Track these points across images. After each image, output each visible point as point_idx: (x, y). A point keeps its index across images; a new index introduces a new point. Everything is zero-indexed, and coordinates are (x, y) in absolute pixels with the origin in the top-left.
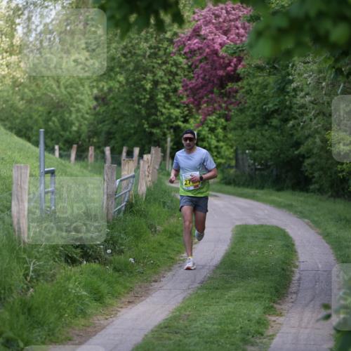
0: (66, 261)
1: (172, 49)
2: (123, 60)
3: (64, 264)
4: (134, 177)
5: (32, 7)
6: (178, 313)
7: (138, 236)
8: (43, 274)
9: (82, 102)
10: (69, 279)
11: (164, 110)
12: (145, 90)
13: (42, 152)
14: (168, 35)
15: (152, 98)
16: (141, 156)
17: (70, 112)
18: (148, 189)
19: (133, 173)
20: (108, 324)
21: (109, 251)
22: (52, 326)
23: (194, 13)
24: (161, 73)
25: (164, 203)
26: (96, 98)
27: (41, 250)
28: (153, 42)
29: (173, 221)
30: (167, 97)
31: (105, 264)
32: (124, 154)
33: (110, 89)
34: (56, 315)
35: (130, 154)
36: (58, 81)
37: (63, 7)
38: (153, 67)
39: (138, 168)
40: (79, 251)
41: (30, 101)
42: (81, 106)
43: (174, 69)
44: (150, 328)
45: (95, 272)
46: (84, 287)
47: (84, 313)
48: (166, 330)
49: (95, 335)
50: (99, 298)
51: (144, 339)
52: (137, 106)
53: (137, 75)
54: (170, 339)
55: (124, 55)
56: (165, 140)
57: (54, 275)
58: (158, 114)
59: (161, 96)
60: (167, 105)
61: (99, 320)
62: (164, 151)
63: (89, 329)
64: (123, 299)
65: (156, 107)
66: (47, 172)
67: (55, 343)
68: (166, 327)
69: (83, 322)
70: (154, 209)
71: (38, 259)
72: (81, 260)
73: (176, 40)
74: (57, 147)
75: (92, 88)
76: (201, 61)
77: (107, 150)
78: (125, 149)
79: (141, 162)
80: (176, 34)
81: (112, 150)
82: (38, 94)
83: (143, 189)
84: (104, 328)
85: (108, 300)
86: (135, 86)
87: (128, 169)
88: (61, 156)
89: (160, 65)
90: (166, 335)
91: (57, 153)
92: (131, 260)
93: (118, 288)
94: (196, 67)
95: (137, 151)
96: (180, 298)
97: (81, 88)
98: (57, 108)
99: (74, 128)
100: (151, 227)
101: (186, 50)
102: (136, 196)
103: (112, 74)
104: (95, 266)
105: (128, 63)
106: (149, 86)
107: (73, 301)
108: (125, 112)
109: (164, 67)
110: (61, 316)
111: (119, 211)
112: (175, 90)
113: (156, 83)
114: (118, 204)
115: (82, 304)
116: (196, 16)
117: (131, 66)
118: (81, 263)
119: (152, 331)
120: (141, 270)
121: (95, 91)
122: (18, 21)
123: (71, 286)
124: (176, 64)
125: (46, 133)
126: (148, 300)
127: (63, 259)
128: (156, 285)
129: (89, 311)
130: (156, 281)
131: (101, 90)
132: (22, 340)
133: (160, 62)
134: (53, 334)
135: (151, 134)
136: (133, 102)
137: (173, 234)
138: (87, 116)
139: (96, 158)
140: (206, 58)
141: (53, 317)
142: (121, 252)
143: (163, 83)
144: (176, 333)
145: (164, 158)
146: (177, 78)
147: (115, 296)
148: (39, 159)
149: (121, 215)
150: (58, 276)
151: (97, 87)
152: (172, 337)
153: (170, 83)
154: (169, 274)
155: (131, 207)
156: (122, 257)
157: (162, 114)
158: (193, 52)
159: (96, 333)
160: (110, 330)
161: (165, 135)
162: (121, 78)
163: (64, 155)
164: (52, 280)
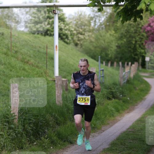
0: (107, 99)
1: (141, 31)
2: (126, 34)
3: (106, 100)
4: (129, 72)
5: (96, 17)
6: (143, 116)
7: (131, 91)
8: (100, 103)
9: (112, 47)
10: (108, 104)
11: (139, 50)
12: (132, 44)
13: (100, 64)
14: (140, 26)
15: (135, 46)
16: (131, 65)
17: (108, 51)
18: (134, 76)
19: (129, 71)
20: (121, 119)
21: (121, 96)
22: (103, 119)
23: (149, 19)
24: (137, 38)
25: (139, 80)
26: (117, 46)
27: (99, 95)
28: (135, 28)
29: (142, 86)
30: (140, 46)
31: (120, 100)
32: (126, 64)
33: (122, 43)
34: (104, 116)
35: (128, 64)
36: (104, 41)
37: (106, 17)
38: (135, 36)
39: (130, 69)
40: (111, 95)
41: (95, 47)
42: (112, 49)
43: (142, 37)
44: (135, 121)
45: (117, 102)
46: (113, 107)
47: (113, 116)
48: (140, 121)
49: (116, 123)
50: (118, 111)
51: (132, 124)
52: (130, 49)
53: (130, 39)
54: (141, 124)
55: (126, 33)
56: (139, 60)
57: (103, 103)
58: (137, 51)
59: (138, 46)
60: (140, 49)
61: (118, 118)
62: (139, 63)
63: (115, 121)
64: (126, 111)
65: (136, 49)
66: (101, 70)
67: (104, 125)
68: (140, 120)
69: (113, 118)
70: (136, 82)
71: (98, 98)
72: (112, 98)
73: (143, 27)
74: (104, 62)
75: (115, 43)
76: (151, 34)
77: (120, 63)
78: (126, 63)
79: (132, 67)
80: (143, 26)
81: (122, 63)
82: (98, 45)
83: (132, 75)
84: (119, 120)
85: (121, 112)
86: (129, 42)
87: (127, 69)
88: (106, 65)
89: (137, 36)
90: (140, 123)
91: (104, 64)
92: (128, 99)
93: (124, 107)
94: (149, 36)
95: (130, 63)
96: (144, 111)
97: (112, 43)
98: (104, 50)
99: (110, 56)
100: (135, 88)
101: (146, 30)
102: (130, 78)
103: (122, 39)
104: (117, 100)
105: (127, 35)
106: (134, 42)
107: (110, 112)
108: (126, 51)
109: (139, 36)
110: (106, 116)
111: (124, 83)
112: (142, 44)
113: (136, 42)
114: (124, 80)
115: (113, 113)
116: (149, 20)
117: (128, 36)
118: (112, 99)
119: (135, 122)
120: (131, 102)
121: (117, 44)
122: (91, 21)
123: (109, 107)
124: (143, 35)
125: (101, 57)
126: (134, 111)
127: (106, 98)
128: (136, 107)
129: (115, 115)
130: (136, 105)
131: (118, 44)
132: (93, 124)
133: (137, 34)
134: (103, 122)
135: (135, 58)
136: (129, 47)
137: (142, 90)
138: (114, 52)
139: (117, 66)
140: (152, 33)
141: (103, 117)
142: (125, 96)
143: (138, 41)
144: (143, 122)
145: (139, 66)
146: (143, 40)
147: (123, 110)
148: (98, 66)
149: (125, 84)
150: (105, 104)
151: (117, 43)
152: (141, 123)
153: (141, 41)
154: (141, 103)
155: (128, 82)
156: (125, 98)
157: (138, 51)
158: (148, 31)
159: (117, 122)
160: (121, 121)
161: (139, 58)
162: (125, 40)
163: (107, 65)
164: (103, 105)
